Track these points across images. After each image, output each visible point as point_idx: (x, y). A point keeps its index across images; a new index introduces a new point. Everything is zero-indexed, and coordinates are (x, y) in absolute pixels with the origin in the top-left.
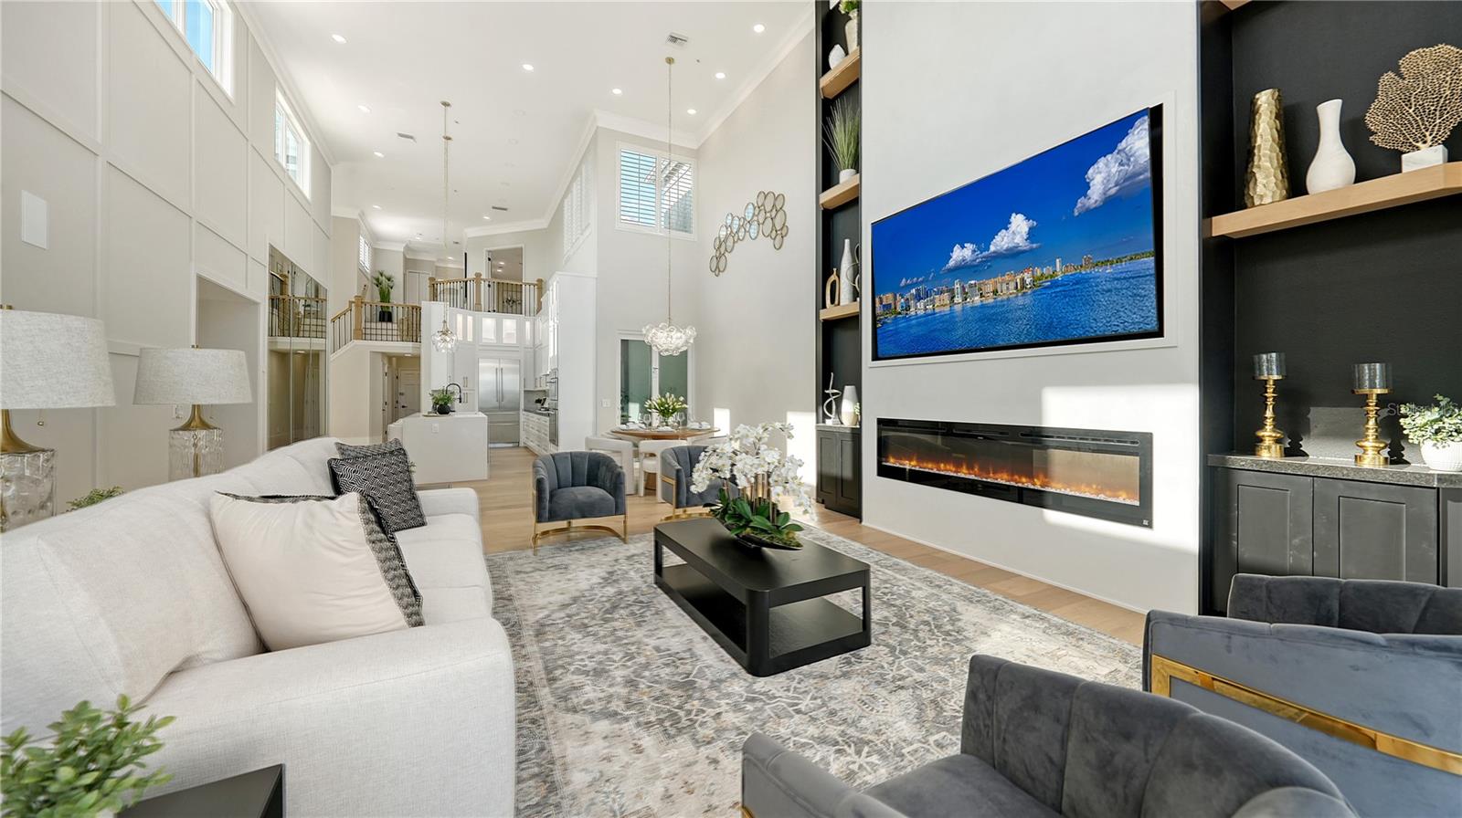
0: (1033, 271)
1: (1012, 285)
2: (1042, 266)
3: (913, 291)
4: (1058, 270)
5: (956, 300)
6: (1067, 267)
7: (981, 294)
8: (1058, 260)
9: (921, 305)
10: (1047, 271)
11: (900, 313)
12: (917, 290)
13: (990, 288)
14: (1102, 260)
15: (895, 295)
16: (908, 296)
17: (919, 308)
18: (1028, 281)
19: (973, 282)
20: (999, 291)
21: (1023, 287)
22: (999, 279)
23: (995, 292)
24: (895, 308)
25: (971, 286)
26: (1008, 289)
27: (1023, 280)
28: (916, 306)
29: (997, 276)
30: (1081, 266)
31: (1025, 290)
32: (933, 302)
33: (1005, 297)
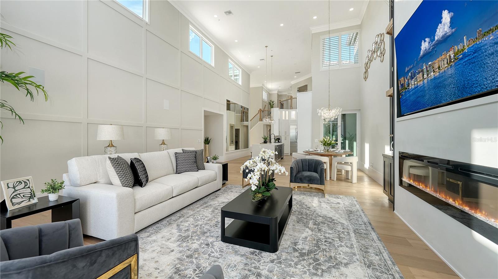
0: (454, 49)
1: (445, 62)
2: (457, 45)
3: (410, 74)
4: (465, 45)
5: (425, 76)
6: (469, 41)
7: (434, 70)
8: (465, 37)
9: (413, 82)
10: (460, 47)
11: (406, 89)
12: (411, 73)
13: (436, 66)
14: (487, 30)
15: (404, 78)
16: (408, 77)
17: (413, 84)
18: (452, 56)
19: (430, 63)
20: (441, 67)
21: (450, 61)
22: (440, 59)
23: (439, 68)
24: (405, 86)
25: (430, 66)
26: (444, 64)
27: (450, 56)
28: (411, 83)
29: (439, 57)
30: (477, 39)
31: (451, 64)
32: (416, 79)
33: (443, 70)
